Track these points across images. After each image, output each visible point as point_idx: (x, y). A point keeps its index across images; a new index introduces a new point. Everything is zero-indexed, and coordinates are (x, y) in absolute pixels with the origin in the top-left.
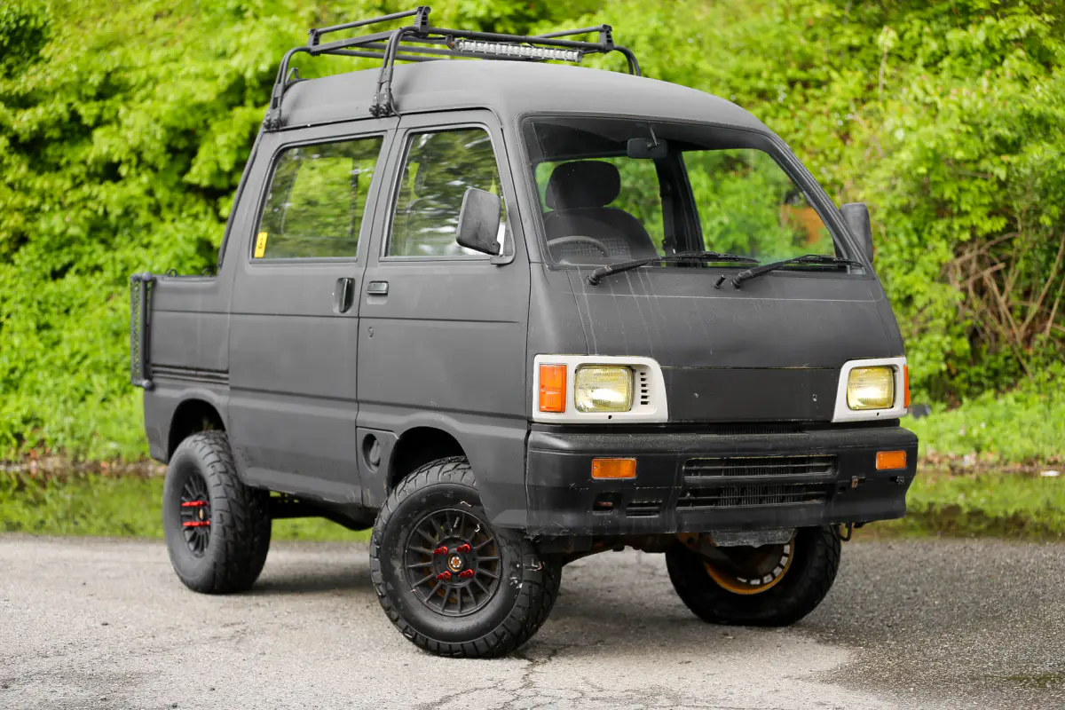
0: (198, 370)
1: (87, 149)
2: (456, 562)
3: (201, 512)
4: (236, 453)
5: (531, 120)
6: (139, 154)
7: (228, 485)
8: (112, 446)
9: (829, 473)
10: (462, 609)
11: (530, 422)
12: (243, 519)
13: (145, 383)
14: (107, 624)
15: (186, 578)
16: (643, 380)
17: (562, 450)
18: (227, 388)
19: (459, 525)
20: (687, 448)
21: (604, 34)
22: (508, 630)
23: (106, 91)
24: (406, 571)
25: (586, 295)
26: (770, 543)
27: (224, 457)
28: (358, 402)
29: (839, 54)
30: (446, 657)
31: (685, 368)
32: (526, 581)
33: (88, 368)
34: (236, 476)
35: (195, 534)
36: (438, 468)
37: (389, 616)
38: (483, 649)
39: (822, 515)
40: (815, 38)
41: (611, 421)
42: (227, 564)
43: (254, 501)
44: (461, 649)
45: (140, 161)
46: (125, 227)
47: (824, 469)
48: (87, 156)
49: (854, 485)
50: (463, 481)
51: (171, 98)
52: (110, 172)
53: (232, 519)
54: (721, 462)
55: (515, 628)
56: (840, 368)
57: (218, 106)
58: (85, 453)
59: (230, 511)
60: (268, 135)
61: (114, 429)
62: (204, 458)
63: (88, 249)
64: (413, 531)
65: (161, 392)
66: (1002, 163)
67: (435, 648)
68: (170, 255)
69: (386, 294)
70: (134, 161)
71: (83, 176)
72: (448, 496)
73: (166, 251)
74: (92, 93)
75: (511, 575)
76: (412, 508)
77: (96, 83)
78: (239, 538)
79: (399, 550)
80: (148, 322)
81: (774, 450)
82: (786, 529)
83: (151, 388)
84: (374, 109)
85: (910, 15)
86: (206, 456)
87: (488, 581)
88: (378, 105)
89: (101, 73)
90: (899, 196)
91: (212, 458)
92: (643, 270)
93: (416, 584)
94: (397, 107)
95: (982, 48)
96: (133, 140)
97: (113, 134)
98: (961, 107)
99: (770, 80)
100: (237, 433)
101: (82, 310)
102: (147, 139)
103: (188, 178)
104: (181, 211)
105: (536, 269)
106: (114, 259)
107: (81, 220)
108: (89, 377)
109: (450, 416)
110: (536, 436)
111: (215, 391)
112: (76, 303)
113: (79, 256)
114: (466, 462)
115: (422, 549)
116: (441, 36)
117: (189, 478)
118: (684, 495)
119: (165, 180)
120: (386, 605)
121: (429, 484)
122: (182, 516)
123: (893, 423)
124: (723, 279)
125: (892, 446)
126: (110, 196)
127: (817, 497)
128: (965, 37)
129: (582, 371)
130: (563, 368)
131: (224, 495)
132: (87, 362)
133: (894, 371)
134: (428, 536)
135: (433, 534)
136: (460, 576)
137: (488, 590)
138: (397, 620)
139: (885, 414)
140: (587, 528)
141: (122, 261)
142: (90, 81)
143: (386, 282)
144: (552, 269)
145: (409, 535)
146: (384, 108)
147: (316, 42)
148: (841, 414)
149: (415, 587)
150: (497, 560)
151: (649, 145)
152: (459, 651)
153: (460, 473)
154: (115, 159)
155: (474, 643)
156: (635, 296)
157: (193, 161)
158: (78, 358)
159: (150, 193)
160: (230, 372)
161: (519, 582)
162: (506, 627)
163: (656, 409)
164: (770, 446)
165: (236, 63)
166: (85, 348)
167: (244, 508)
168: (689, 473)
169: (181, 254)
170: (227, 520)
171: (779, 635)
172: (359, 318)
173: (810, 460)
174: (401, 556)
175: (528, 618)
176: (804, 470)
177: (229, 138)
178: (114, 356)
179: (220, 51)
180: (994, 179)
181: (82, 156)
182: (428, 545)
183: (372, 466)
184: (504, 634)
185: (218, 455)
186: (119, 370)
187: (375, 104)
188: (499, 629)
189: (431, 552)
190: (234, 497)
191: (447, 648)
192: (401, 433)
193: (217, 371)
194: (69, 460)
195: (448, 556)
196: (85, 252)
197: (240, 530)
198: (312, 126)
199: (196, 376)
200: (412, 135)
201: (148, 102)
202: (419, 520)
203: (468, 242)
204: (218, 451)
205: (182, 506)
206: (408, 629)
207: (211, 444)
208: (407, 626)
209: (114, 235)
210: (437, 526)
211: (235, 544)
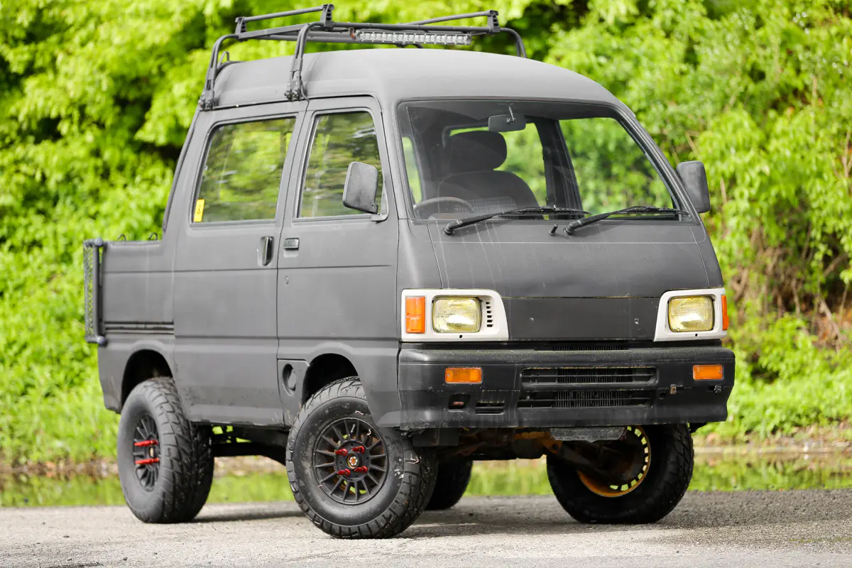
0: (146, 323)
1: (18, 103)
2: (354, 460)
3: (152, 451)
4: (182, 394)
5: (406, 105)
6: (82, 109)
7: (175, 423)
8: (58, 444)
9: (651, 382)
10: (357, 499)
11: (401, 342)
12: (188, 451)
13: (99, 339)
15: (138, 510)
16: (488, 307)
17: (424, 362)
18: (173, 337)
19: (355, 430)
20: (523, 360)
21: (491, 19)
22: (394, 513)
23: (38, 30)
24: (315, 471)
25: (443, 242)
26: (603, 439)
27: (172, 399)
28: (278, 338)
30: (347, 539)
31: (522, 298)
32: (406, 472)
33: (28, 359)
34: (182, 416)
35: (147, 470)
36: (337, 386)
37: (302, 508)
38: (375, 530)
39: (645, 415)
41: (461, 340)
42: (175, 493)
43: (198, 436)
44: (357, 530)
45: (83, 117)
46: (67, 195)
47: (647, 379)
48: (18, 111)
49: (671, 393)
50: (357, 395)
51: (117, 40)
52: (48, 129)
53: (179, 453)
54: (553, 371)
55: (399, 511)
56: (659, 297)
57: (175, 48)
58: (26, 454)
59: (177, 445)
60: (203, 113)
61: (61, 426)
62: (153, 401)
63: (23, 221)
64: (319, 437)
65: (113, 347)
67: (337, 531)
68: (123, 225)
69: (297, 249)
70: (76, 115)
71: (14, 135)
72: (346, 407)
73: (118, 222)
74: (20, 34)
75: (395, 468)
76: (318, 418)
77: (26, 24)
78: (185, 469)
79: (309, 454)
80: (100, 284)
81: (599, 362)
83: (105, 344)
84: (288, 93)
86: (155, 398)
87: (378, 474)
88: (291, 90)
89: (31, 10)
91: (162, 399)
92: (490, 223)
93: (322, 481)
94: (306, 93)
96: (74, 93)
97: (49, 85)
100: (182, 377)
101: (19, 294)
102: (91, 90)
103: (142, 135)
104: (134, 175)
105: (403, 223)
106: (55, 234)
107: (14, 187)
108: (29, 369)
109: (345, 343)
110: (406, 352)
111: (163, 341)
112: (11, 285)
113: (12, 229)
114: (358, 380)
115: (326, 452)
116: (345, 29)
117: (141, 421)
118: (525, 398)
119: (112, 138)
120: (299, 499)
121: (331, 398)
122: (134, 457)
123: (715, 342)
124: (555, 228)
125: (708, 361)
126: (49, 158)
127: (643, 402)
129: (438, 302)
130: (423, 299)
131: (171, 431)
132: (27, 352)
133: (713, 300)
134: (331, 441)
135: (336, 440)
136: (357, 471)
137: (378, 482)
138: (308, 511)
139: (704, 335)
140: (444, 422)
141: (65, 235)
142: (19, 21)
143: (297, 239)
144: (416, 224)
145: (316, 441)
146: (296, 93)
147: (243, 29)
149: (322, 483)
150: (384, 457)
151: (508, 121)
152: (356, 532)
153: (354, 389)
154: (54, 115)
155: (367, 525)
156: (481, 243)
157: (147, 115)
158: (15, 348)
159: (97, 153)
160: (175, 322)
161: (402, 473)
162: (392, 511)
163: (499, 330)
164: (595, 359)
166: (25, 336)
167: (188, 443)
169: (135, 225)
170: (174, 453)
172: (278, 269)
173: (633, 371)
174: (310, 458)
175: (409, 501)
176: (630, 379)
177: (187, 87)
178: (58, 345)
181: (12, 110)
182: (332, 448)
183: (291, 391)
184: (391, 516)
185: (166, 398)
186: (65, 360)
187: (289, 90)
188: (387, 512)
189: (334, 454)
190: (181, 433)
191: (347, 531)
192: (311, 360)
193: (164, 323)
194: (7, 464)
195: (347, 457)
196: (20, 225)
197: (186, 462)
198: (240, 106)
199: (145, 329)
200: (318, 116)
201: (90, 45)
202: (323, 429)
203: (352, 204)
204: (166, 394)
205: (135, 448)
206: (317, 518)
207: (159, 388)
208: (316, 516)
209: (55, 204)
210: (338, 432)
211: (181, 475)
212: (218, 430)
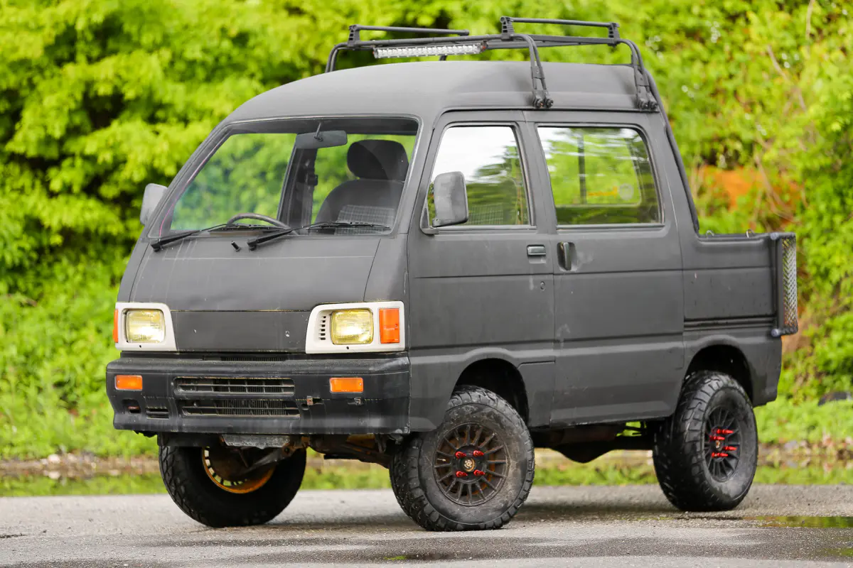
20: (176, 369)
31: (186, 311)
41: (142, 349)
49: (309, 403)
57: (45, 62)
99: (701, 16)
103: (12, 146)
104: (3, 186)
139: (362, 348)
148: (312, 349)
165: (68, 9)
177: (59, 100)
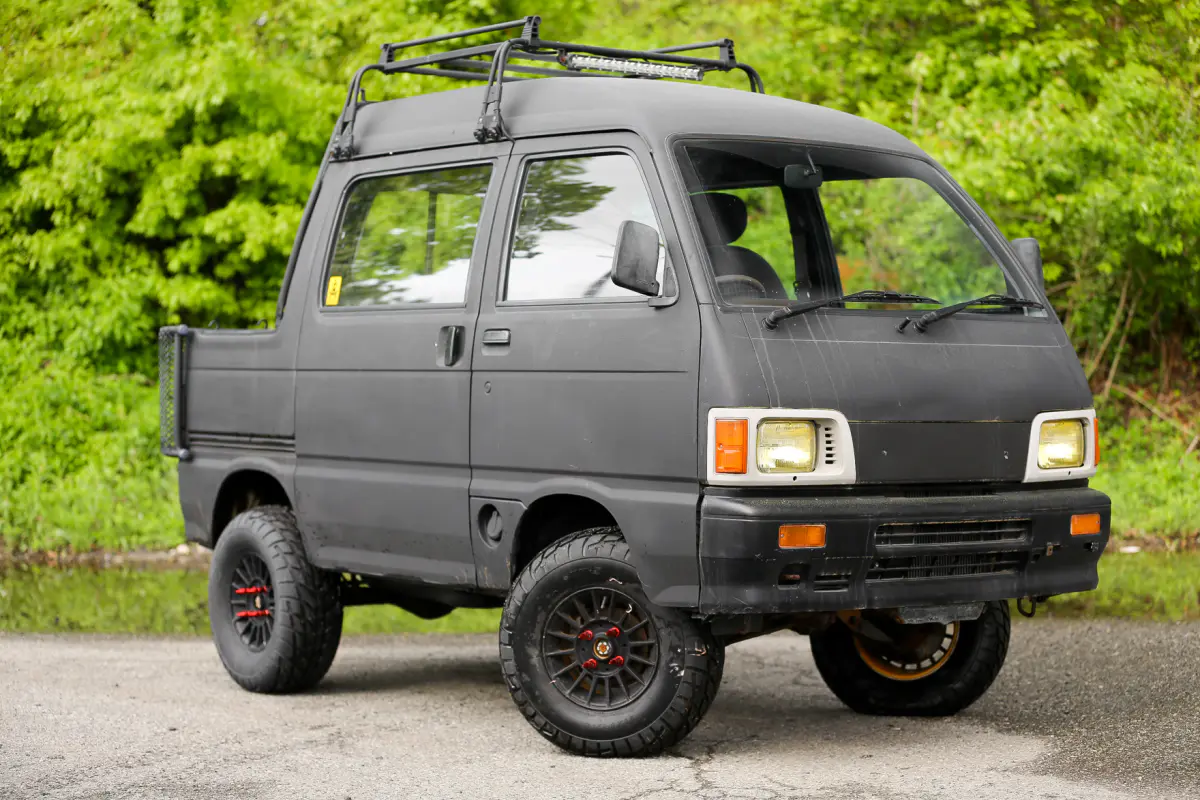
0: (253, 436)
1: (13, 195)
2: (603, 647)
3: (258, 600)
4: (305, 530)
5: (682, 144)
6: (74, 200)
7: (295, 568)
8: (58, 533)
9: (1022, 539)
10: (610, 702)
11: (703, 484)
12: (313, 606)
13: (182, 452)
14: (175, 730)
15: (241, 676)
16: (828, 436)
17: (745, 516)
18: (294, 456)
19: (607, 605)
20: (879, 512)
21: (726, 50)
22: (668, 725)
23: (32, 128)
24: (543, 660)
25: (764, 339)
27: (289, 536)
28: (471, 467)
29: (853, 84)
30: (593, 757)
31: (873, 422)
32: (688, 668)
33: (24, 444)
34: (304, 557)
35: (250, 625)
36: (579, 542)
37: (524, 712)
38: (637, 745)
39: (1015, 586)
40: (825, 67)
41: (795, 483)
42: (294, 659)
43: (325, 584)
44: (611, 747)
45: (76, 209)
46: (57, 283)
47: (1016, 535)
48: (13, 203)
49: (1048, 554)
50: (612, 555)
51: (110, 135)
52: (40, 219)
53: (302, 608)
54: (913, 528)
55: (675, 721)
56: (1031, 422)
57: (165, 145)
58: (27, 541)
59: (299, 598)
60: (335, 165)
61: (62, 515)
62: (264, 537)
63: (17, 309)
64: (552, 614)
65: (201, 463)
66: (1057, 203)
67: (580, 746)
68: (114, 314)
69: (508, 344)
70: (69, 208)
71: (7, 226)
72: (595, 572)
73: (110, 310)
74: (18, 130)
75: (671, 661)
76: (553, 586)
77: (23, 120)
78: (308, 628)
79: (536, 636)
80: (184, 383)
81: (969, 514)
82: (976, 604)
83: (190, 459)
84: (479, 133)
85: (933, 41)
86: (267, 535)
87: (643, 668)
88: (485, 128)
89: (28, 107)
90: (939, 243)
91: (275, 537)
92: (822, 313)
93: (555, 675)
94: (509, 131)
95: (1017, 76)
96: (68, 184)
97: (44, 177)
98: (1007, 142)
100: (306, 511)
101: (12, 379)
102: (84, 182)
103: (131, 227)
104: (121, 265)
105: (706, 310)
106: (46, 320)
107: (7, 276)
108: (25, 455)
109: (595, 481)
110: (711, 501)
111: (278, 460)
112: (6, 368)
113: (6, 315)
114: (617, 532)
115: (562, 634)
116: (552, 50)
117: (245, 564)
118: (873, 566)
119: (102, 229)
120: (520, 699)
121: (571, 559)
122: (232, 605)
123: (1082, 483)
124: (907, 322)
125: (1086, 508)
126: (42, 248)
127: (1007, 567)
128: (999, 65)
129: (764, 426)
130: (744, 423)
131: (290, 579)
132: (22, 438)
133: (1083, 425)
134: (569, 618)
135: (575, 617)
136: (605, 664)
137: (642, 679)
138: (534, 716)
139: (1077, 472)
140: (774, 604)
141: (56, 323)
142: (17, 116)
143: (508, 330)
144: (726, 311)
145: (547, 617)
146: (494, 131)
147: (390, 58)
148: (1031, 474)
149: (555, 678)
150: (651, 646)
151: (806, 172)
152: (609, 749)
153: (608, 546)
154: (48, 205)
155: (627, 740)
156: (815, 341)
157: (136, 208)
158: (11, 433)
159: (87, 244)
160: (296, 436)
161: (681, 669)
162: (664, 721)
163: (843, 469)
164: (964, 510)
165: (184, 95)
166: (21, 421)
167: (313, 594)
168: (879, 540)
169: (125, 313)
170: (295, 609)
171: (948, 724)
172: (472, 371)
173: (1001, 525)
174: (538, 643)
175: (690, 710)
176: (992, 537)
177: (177, 181)
179: (161, 82)
180: (1048, 222)
181: (7, 202)
182: (567, 628)
183: (491, 541)
184: (662, 729)
185: (281, 534)
187: (481, 128)
188: (656, 723)
189: (573, 637)
190: (302, 582)
191: (595, 747)
192: (531, 502)
193: (279, 437)
194: (9, 550)
195: (592, 642)
196: (13, 312)
197: (310, 619)
198: (395, 154)
199: (250, 443)
200: (530, 161)
201: (84, 141)
202: (559, 601)
203: (626, 282)
204: (282, 529)
205: (233, 594)
206: (548, 727)
207: (271, 521)
208: (546, 723)
209: (45, 293)
210: (580, 607)
211: (304, 635)
212: (348, 576)
